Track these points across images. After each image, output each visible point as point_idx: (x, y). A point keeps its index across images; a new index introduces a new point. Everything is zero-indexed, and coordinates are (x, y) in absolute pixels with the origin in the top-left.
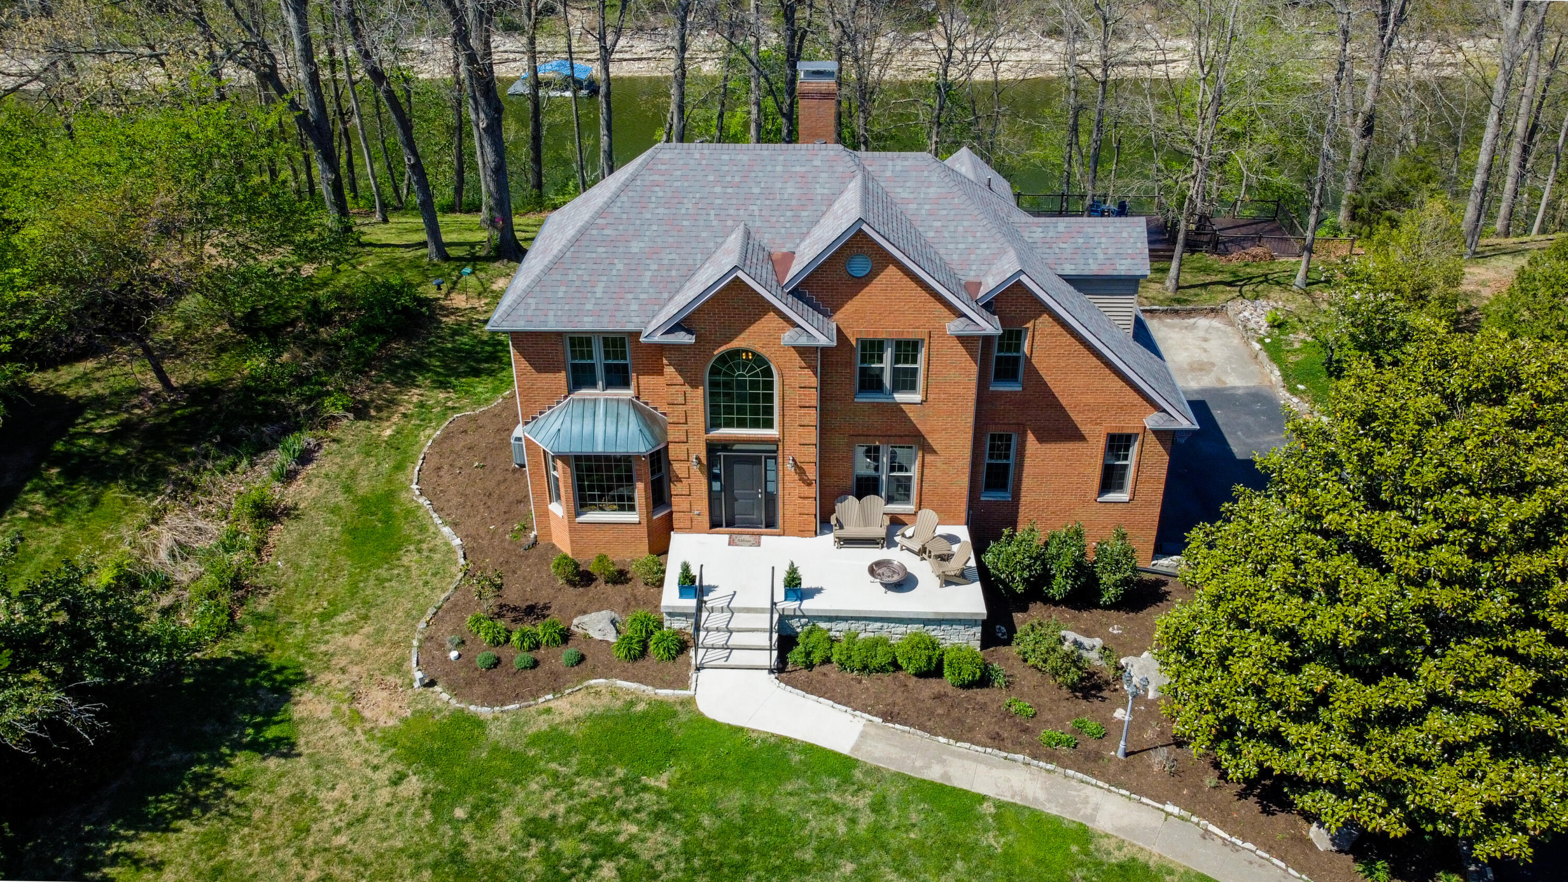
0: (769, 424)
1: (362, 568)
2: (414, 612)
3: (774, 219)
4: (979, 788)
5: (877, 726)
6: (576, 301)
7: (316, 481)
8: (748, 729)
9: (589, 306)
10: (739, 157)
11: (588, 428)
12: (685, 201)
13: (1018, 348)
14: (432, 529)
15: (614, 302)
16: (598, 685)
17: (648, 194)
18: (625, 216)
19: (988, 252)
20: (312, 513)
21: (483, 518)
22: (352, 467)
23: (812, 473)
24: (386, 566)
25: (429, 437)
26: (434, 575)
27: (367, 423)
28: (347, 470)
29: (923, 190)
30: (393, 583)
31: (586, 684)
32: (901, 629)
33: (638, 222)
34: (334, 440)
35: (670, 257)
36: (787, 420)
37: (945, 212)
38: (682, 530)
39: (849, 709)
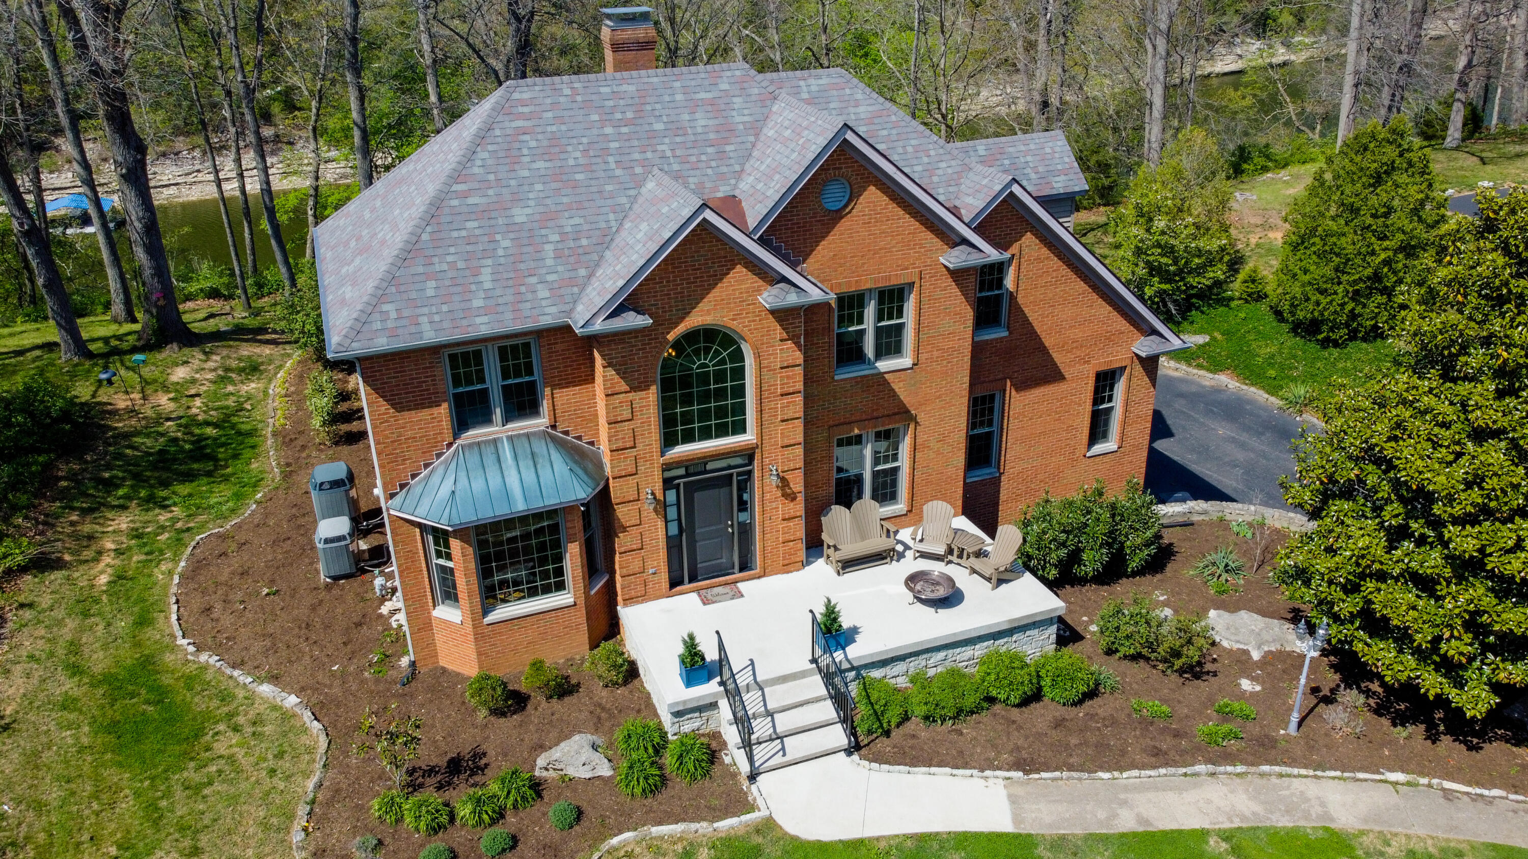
0: (740, 428)
1: (153, 779)
2: (274, 821)
3: (693, 159)
4: (1191, 821)
5: (1019, 782)
6: (456, 298)
7: (18, 670)
8: (870, 839)
9: (477, 303)
10: (625, 87)
11: (495, 481)
12: (570, 148)
13: (1000, 283)
14: (241, 693)
15: (512, 291)
16: (626, 843)
17: (517, 145)
18: (491, 177)
19: (950, 171)
20: (32, 717)
21: (314, 659)
22: (69, 637)
23: (797, 484)
24: (192, 764)
25: (170, 573)
26: (280, 755)
27: (64, 573)
28: (62, 643)
29: (852, 110)
30: (217, 786)
31: (605, 846)
32: (967, 652)
33: (513, 183)
34: (22, 606)
35: (572, 222)
36: (766, 416)
37: (885, 133)
38: (628, 601)
39: (975, 772)
